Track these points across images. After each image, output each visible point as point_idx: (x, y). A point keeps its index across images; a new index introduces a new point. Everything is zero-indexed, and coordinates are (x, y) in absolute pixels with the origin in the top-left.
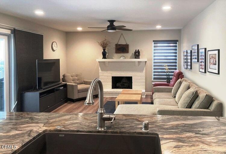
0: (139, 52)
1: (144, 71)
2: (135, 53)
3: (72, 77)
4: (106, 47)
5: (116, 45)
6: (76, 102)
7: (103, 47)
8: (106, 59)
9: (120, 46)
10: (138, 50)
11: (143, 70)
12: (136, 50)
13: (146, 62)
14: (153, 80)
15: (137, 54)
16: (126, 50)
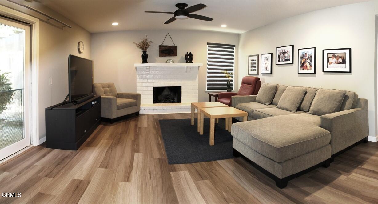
0: (191, 55)
1: (197, 79)
2: (187, 55)
3: (103, 88)
4: (147, 48)
5: (160, 46)
6: (115, 123)
7: (143, 49)
8: (147, 63)
9: (166, 47)
10: (191, 53)
11: (195, 78)
12: (187, 53)
13: (199, 67)
14: (207, 90)
15: (189, 58)
16: (173, 53)
